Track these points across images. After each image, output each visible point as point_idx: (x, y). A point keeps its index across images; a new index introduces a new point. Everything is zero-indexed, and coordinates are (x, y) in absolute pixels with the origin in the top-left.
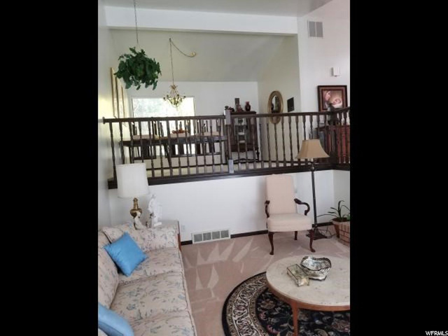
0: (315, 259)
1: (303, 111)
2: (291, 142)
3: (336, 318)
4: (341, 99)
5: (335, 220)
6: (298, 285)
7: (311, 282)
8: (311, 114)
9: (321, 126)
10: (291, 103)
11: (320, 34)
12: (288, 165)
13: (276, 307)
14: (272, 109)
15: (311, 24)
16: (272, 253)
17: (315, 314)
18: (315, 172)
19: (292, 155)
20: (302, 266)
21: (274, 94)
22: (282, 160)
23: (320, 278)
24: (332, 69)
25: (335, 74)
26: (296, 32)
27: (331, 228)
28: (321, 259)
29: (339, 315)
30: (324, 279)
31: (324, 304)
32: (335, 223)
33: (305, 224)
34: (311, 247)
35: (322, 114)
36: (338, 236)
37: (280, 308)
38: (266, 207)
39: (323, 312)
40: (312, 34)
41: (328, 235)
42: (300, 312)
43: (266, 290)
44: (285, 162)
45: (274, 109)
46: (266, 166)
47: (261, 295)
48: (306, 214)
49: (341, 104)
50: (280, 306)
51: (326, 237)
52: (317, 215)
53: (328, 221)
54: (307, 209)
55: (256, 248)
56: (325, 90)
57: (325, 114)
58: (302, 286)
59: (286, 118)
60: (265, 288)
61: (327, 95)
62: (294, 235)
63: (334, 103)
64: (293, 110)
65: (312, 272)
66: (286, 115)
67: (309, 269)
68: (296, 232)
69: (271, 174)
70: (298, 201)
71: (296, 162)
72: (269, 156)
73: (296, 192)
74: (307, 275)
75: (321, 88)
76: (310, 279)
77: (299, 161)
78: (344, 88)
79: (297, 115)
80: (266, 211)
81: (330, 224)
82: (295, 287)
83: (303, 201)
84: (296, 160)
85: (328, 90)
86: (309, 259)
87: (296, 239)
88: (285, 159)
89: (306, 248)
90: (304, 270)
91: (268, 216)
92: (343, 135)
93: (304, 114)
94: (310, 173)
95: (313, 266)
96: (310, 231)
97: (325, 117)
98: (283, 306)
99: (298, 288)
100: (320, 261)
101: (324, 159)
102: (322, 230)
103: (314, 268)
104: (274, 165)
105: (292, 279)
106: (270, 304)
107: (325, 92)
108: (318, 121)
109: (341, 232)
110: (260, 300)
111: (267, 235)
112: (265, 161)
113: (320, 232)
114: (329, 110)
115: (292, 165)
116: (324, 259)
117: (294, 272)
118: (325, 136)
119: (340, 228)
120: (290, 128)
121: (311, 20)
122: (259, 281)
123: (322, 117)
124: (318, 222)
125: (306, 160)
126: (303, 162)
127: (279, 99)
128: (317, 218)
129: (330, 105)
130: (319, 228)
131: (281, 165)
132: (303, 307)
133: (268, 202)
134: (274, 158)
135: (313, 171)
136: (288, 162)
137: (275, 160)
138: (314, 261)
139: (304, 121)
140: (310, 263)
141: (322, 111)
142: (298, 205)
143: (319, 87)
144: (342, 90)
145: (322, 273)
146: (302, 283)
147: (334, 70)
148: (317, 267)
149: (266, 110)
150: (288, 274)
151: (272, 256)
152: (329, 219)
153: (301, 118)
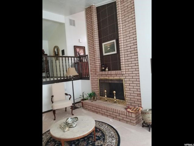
0: (72, 118)
1: (68, 56)
2: (63, 69)
3: (81, 141)
4: (83, 52)
5: (82, 100)
6: (64, 132)
7: (70, 128)
8: (71, 57)
9: (75, 62)
10: (63, 52)
11: (74, 25)
12: (62, 78)
13: (55, 144)
14: (55, 53)
15: (70, 20)
16: (55, 120)
17: (72, 142)
18: (73, 81)
19: (64, 74)
20: (66, 122)
21: (55, 47)
22: (60, 76)
23: (74, 126)
24: (79, 40)
25: (80, 42)
26: (64, 22)
27: (80, 104)
28: (74, 118)
29: (82, 140)
30: (75, 126)
31: (75, 137)
32: (82, 101)
33: (70, 103)
34: (72, 113)
35: (76, 57)
36: (83, 107)
37: (57, 144)
38: (52, 98)
39: (75, 140)
40: (71, 24)
41: (79, 107)
42: (67, 143)
43: (51, 138)
44: (60, 77)
45: (56, 53)
46: (52, 79)
47: (48, 141)
48: (70, 99)
49: (83, 54)
50: (57, 143)
51: (78, 108)
52: (75, 99)
53: (79, 101)
54: (70, 97)
55: (47, 119)
56: (77, 48)
57: (77, 57)
58: (66, 131)
59: (61, 58)
60: (50, 137)
61: (78, 50)
62: (65, 109)
63: (81, 53)
64: (64, 55)
65: (70, 124)
66: (61, 57)
67: (69, 123)
68: (66, 108)
69: (54, 83)
70: (66, 94)
71: (65, 77)
72: (57, 75)
73: (66, 90)
74: (68, 126)
75: (75, 47)
76: (69, 127)
77: (67, 77)
78: (84, 48)
79: (65, 57)
80: (52, 100)
81: (80, 102)
82: (63, 133)
83: (68, 94)
84: (66, 76)
85: (78, 48)
86: (69, 119)
87: (66, 111)
88: (61, 76)
89: (70, 114)
90: (67, 124)
91: (53, 103)
92: (84, 66)
93: (68, 57)
94: (71, 82)
95: (71, 121)
96: (72, 106)
97: (77, 59)
98: (59, 143)
99: (64, 133)
100: (74, 119)
101: (77, 76)
102: (77, 105)
103: (72, 122)
104: (56, 79)
105: (62, 129)
106: (52, 144)
107: (77, 49)
108: (74, 60)
109: (84, 105)
110: (48, 143)
111: (52, 111)
112: (51, 77)
113: (76, 106)
114: (78, 56)
115: (64, 78)
116: (75, 117)
117: (63, 126)
118: (77, 66)
119: (83, 103)
120: (63, 62)
121: (70, 19)
122: (47, 134)
123: (76, 59)
124: (75, 102)
125: (70, 76)
126: (69, 77)
127: (58, 50)
128: (75, 101)
129: (79, 54)
130: (75, 104)
131: (59, 79)
132: (67, 141)
133: (53, 96)
134: (55, 75)
135: (72, 81)
136: (62, 77)
137: (56, 76)
138: (71, 119)
139: (69, 60)
140: (70, 121)
141: (76, 56)
142: (66, 96)
143: (74, 46)
144: (83, 48)
145: (74, 124)
146: (66, 130)
147: (80, 40)
148: (73, 121)
149: (52, 54)
150: (60, 127)
151: (55, 121)
152: (79, 100)
153: (67, 58)
